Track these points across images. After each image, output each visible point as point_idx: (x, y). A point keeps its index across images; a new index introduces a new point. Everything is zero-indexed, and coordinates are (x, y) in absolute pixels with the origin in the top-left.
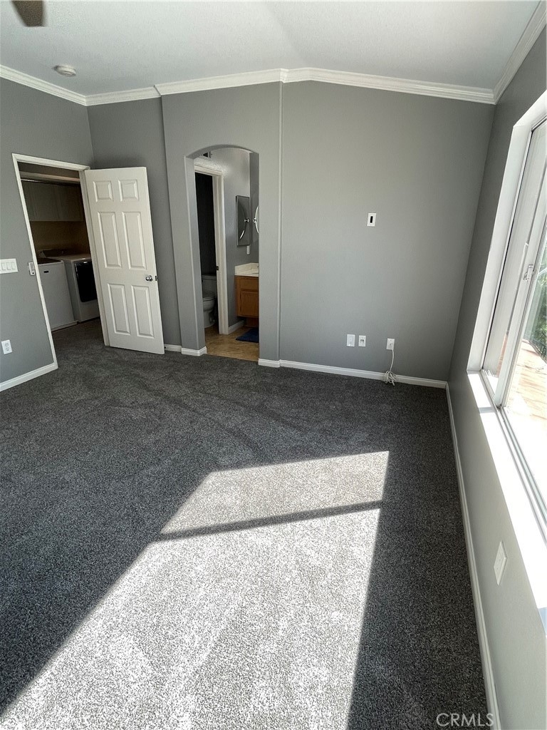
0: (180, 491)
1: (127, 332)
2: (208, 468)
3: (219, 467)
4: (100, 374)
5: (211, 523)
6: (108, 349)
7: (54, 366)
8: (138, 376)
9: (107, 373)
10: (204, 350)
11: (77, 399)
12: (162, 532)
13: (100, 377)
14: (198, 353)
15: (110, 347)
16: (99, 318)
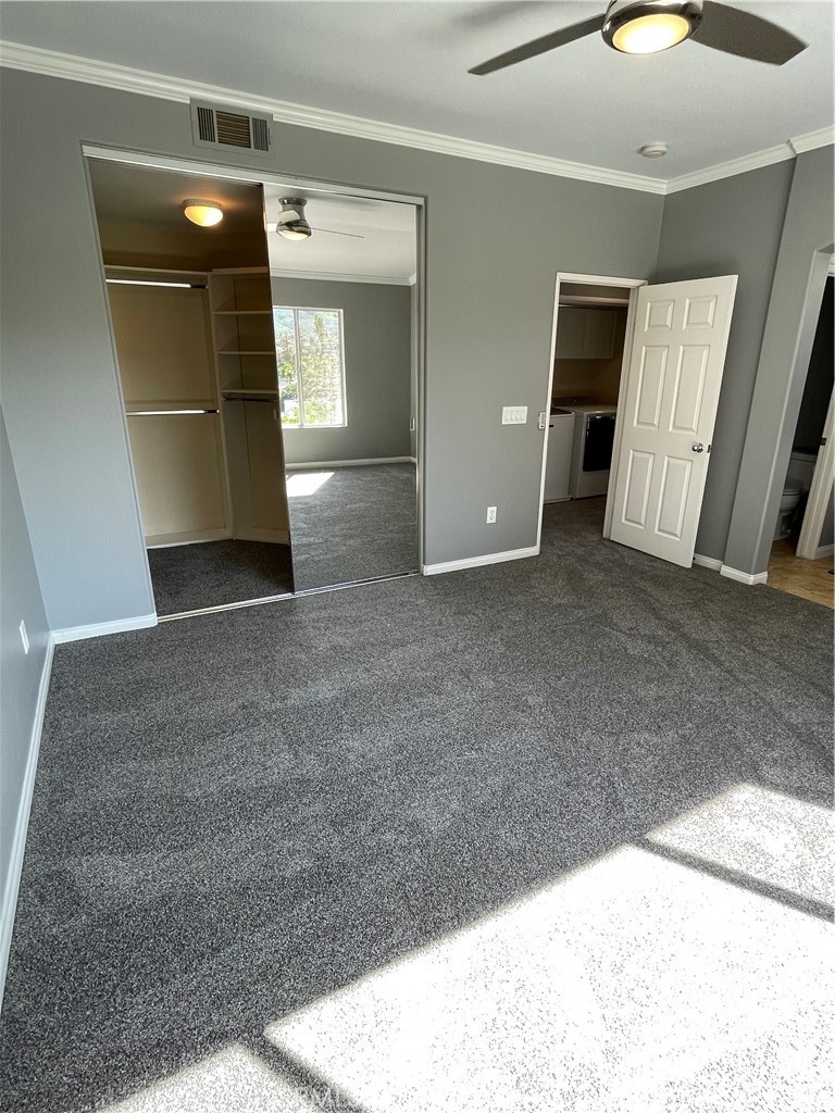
0: (686, 790)
1: (641, 524)
2: (740, 774)
3: (760, 781)
4: (590, 575)
5: (732, 865)
6: (606, 543)
7: (534, 551)
8: (644, 591)
9: (601, 577)
10: (762, 577)
11: (557, 601)
12: (647, 837)
13: (590, 580)
14: (751, 579)
15: (609, 540)
16: (606, 495)
